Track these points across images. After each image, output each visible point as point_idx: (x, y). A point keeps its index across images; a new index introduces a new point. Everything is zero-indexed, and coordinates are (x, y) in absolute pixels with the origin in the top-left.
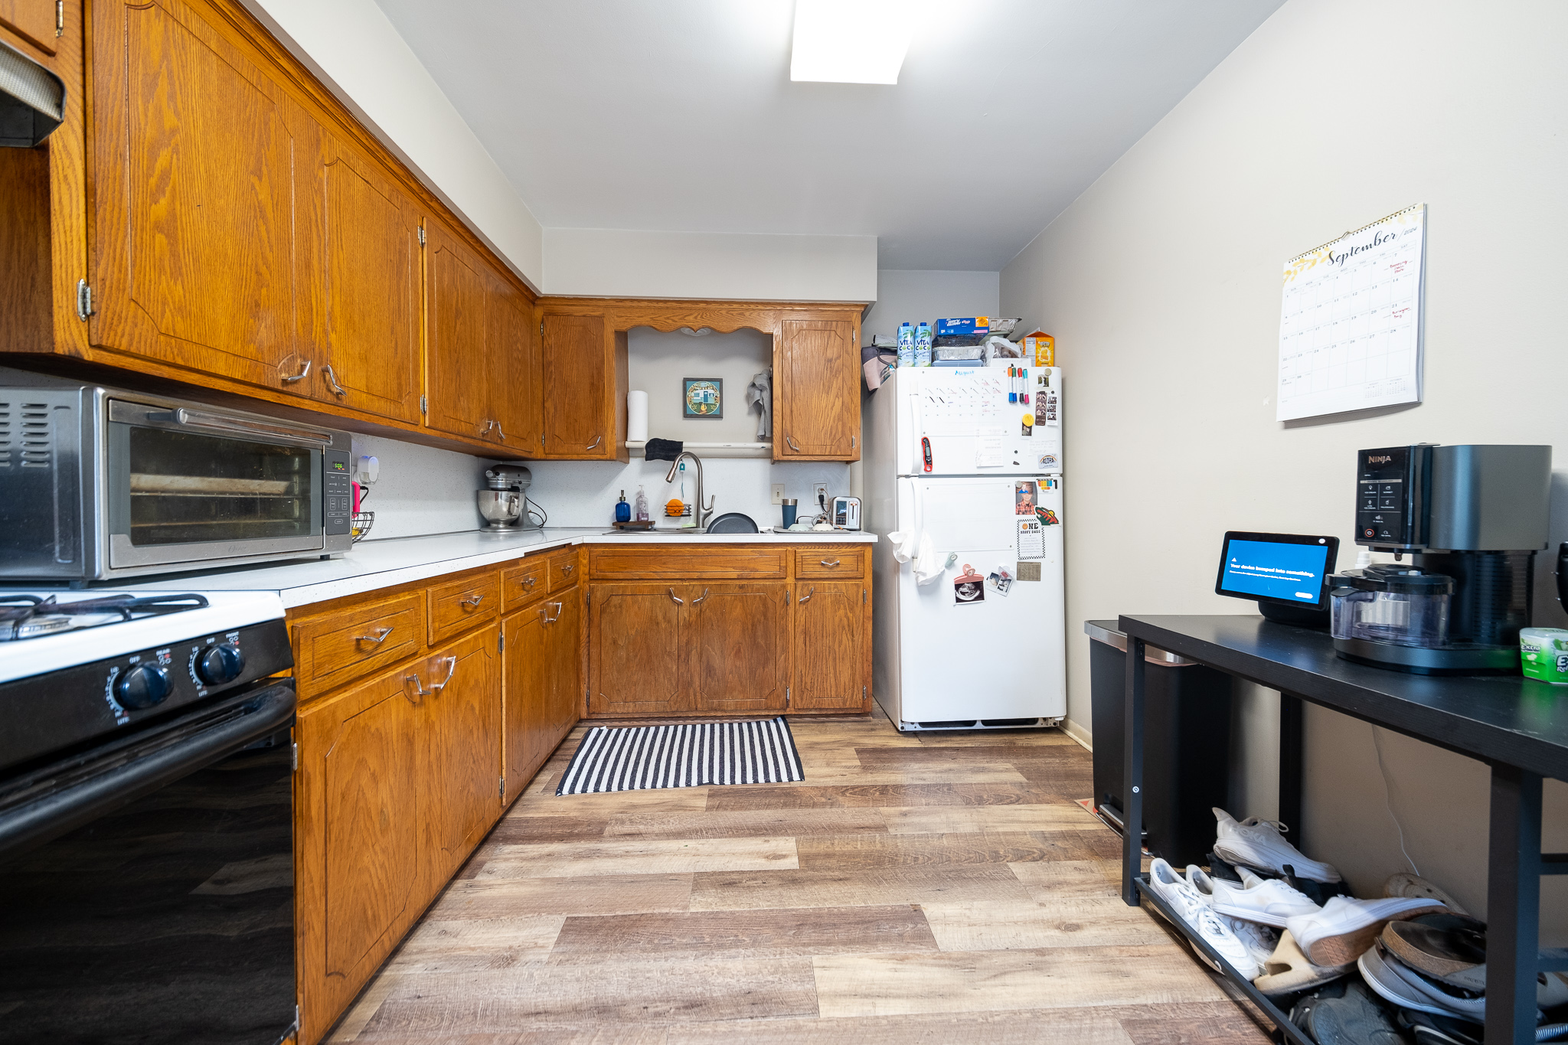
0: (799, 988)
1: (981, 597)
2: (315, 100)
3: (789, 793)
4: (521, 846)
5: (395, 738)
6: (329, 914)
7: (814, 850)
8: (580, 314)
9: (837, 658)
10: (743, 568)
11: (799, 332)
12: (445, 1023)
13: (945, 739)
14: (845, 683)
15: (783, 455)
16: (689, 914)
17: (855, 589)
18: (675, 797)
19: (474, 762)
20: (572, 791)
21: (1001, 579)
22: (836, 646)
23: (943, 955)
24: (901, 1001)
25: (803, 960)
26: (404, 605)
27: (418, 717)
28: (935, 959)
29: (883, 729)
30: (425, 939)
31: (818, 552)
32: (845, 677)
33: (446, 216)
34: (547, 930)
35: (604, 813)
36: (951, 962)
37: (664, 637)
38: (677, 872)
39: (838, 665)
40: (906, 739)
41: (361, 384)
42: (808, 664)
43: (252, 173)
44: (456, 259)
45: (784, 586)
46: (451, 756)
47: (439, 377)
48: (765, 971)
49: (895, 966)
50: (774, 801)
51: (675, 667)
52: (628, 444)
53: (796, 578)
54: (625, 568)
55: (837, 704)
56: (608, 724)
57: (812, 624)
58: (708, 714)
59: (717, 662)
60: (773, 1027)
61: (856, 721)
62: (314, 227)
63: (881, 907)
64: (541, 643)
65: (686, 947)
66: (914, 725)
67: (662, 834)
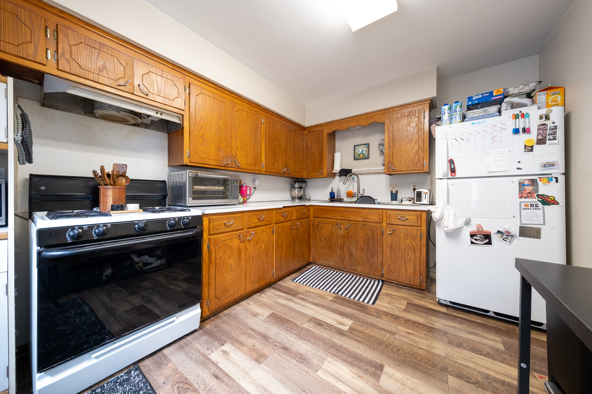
0: (317, 363)
1: (490, 243)
2: (234, 97)
3: (364, 307)
4: (276, 291)
5: (235, 249)
6: (216, 284)
7: (357, 328)
8: (317, 130)
9: (407, 261)
10: (364, 218)
11: (396, 119)
12: (236, 322)
13: (465, 313)
14: (410, 273)
15: (389, 172)
16: (302, 326)
17: (416, 231)
18: (323, 294)
19: (262, 262)
20: (296, 282)
21: (506, 235)
22: (406, 255)
23: (379, 386)
24: (347, 387)
25: (324, 356)
26: (240, 217)
27: (242, 246)
28: (374, 384)
29: (430, 299)
30: (244, 303)
31: (397, 213)
32: (411, 270)
33: (271, 113)
34: (267, 313)
35: (300, 290)
36: (380, 390)
37: (335, 239)
38: (308, 314)
39: (407, 264)
40: (440, 306)
41: (245, 163)
42: (392, 261)
43: (219, 120)
44: (274, 124)
45: (382, 227)
46: (253, 258)
47: (268, 158)
48: (311, 352)
49: (355, 377)
50: (355, 307)
51: (339, 251)
52: (334, 172)
53: (387, 224)
54: (324, 214)
55: (407, 281)
56: (320, 266)
57: (394, 244)
58: (351, 271)
59: (354, 252)
60: (301, 367)
61: (418, 292)
62: (233, 128)
63: (367, 357)
64: (291, 234)
65: (295, 334)
66: (446, 302)
67: (311, 302)
